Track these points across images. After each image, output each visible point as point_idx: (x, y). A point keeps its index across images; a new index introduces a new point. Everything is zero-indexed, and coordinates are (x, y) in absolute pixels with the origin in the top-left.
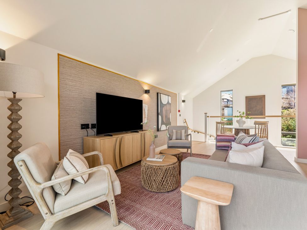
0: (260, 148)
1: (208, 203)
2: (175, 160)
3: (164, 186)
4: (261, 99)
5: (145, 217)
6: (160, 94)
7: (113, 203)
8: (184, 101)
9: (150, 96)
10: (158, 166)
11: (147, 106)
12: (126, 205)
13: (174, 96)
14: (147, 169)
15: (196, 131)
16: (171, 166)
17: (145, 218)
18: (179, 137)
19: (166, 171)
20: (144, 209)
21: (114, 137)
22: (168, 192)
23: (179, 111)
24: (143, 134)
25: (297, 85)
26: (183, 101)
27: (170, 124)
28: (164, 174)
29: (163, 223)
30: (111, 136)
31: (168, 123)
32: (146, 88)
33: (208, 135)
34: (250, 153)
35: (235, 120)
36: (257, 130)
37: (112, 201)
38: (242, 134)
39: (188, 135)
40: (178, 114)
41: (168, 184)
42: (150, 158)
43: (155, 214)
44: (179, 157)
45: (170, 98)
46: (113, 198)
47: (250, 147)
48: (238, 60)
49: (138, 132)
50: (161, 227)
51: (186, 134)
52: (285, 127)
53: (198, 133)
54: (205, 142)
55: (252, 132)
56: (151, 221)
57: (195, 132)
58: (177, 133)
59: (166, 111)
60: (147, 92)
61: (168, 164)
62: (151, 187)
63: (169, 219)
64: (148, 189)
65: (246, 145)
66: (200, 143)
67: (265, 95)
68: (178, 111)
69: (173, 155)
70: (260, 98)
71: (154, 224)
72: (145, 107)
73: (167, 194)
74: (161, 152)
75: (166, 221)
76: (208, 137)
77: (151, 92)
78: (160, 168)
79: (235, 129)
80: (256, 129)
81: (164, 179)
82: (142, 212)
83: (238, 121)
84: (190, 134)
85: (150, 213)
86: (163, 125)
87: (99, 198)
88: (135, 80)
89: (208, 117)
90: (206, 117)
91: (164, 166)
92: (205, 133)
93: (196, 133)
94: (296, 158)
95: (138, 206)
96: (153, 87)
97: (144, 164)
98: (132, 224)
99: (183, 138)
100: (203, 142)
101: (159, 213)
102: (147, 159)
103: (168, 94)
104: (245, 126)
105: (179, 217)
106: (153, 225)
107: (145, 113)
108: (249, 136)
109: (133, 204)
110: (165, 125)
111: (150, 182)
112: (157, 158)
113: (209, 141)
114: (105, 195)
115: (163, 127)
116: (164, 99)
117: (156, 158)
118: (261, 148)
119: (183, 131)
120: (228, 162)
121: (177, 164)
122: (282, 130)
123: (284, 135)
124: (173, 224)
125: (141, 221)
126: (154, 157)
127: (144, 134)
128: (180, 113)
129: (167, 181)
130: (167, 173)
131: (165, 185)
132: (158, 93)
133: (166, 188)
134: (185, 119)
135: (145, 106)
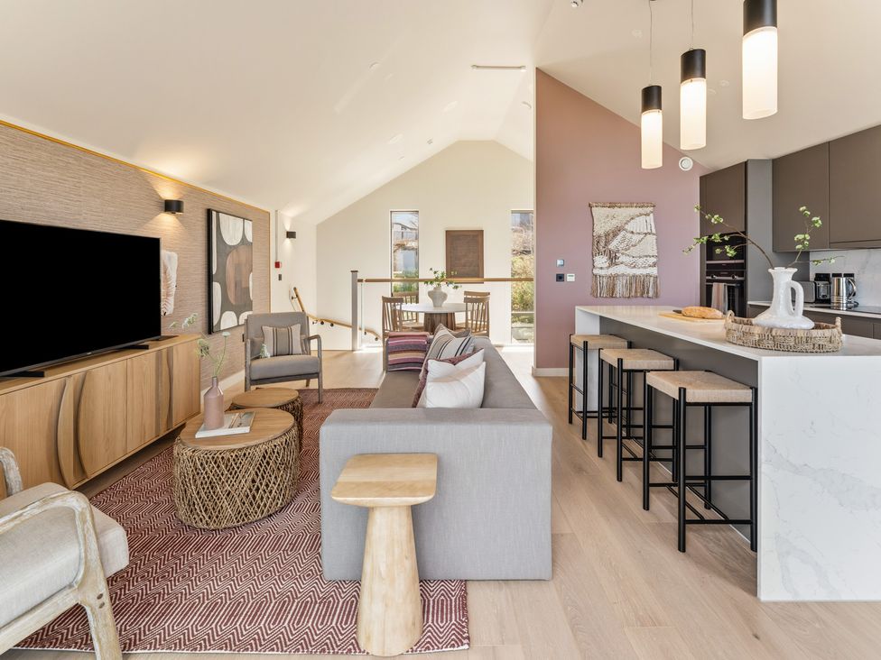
0: (478, 366)
1: (391, 507)
2: (287, 420)
3: (259, 501)
4: (475, 238)
5: (213, 609)
6: (218, 212)
7: (102, 606)
8: (291, 235)
9: (180, 221)
10: (240, 450)
11: (175, 255)
12: (133, 599)
13: (261, 220)
14: (202, 464)
15: (326, 321)
16: (278, 440)
17: (212, 611)
18: (283, 347)
19: (264, 457)
20: (202, 588)
21: (50, 378)
22: (271, 515)
23: (277, 265)
24: (164, 352)
25: (535, 212)
26: (288, 233)
27: (248, 305)
28: (258, 468)
29: (271, 602)
30: (40, 375)
31: (241, 303)
32: (169, 194)
33: (360, 329)
34: (463, 381)
35: (424, 290)
36: (469, 313)
37: (100, 597)
38: (443, 331)
39: (310, 339)
40: (274, 272)
41: (271, 492)
42: (205, 429)
43: (243, 588)
44: (294, 409)
45: (249, 225)
46: (103, 588)
47: (460, 365)
48: (430, 142)
49: (146, 347)
50: (268, 613)
51: (304, 336)
52: (517, 296)
53: (332, 325)
54: (353, 351)
55: (460, 319)
56: (234, 611)
57: (322, 323)
58: (276, 334)
59: (238, 267)
60: (171, 207)
61: (271, 437)
62: (217, 517)
63: (286, 585)
64: (205, 526)
65: (454, 362)
66: (338, 356)
67: (482, 231)
68: (273, 265)
69: (277, 407)
70: (474, 236)
71: (246, 614)
72: (170, 261)
73: (268, 524)
74: (237, 402)
75: (278, 593)
76: (360, 334)
77: (185, 206)
78: (244, 453)
79: (426, 314)
80: (467, 311)
81: (258, 483)
82: (199, 598)
83: (431, 294)
84: (317, 337)
85: (225, 593)
86: (227, 312)
87: (46, 605)
88: (127, 164)
89: (361, 281)
90: (356, 281)
91: (257, 446)
92: (354, 326)
93: (327, 325)
94: (535, 367)
95: (180, 587)
96: (192, 190)
97: (190, 454)
98: (175, 644)
99: (297, 347)
100: (345, 352)
101: (255, 580)
102: (199, 435)
103: (242, 213)
104: (445, 307)
105: (311, 570)
106: (242, 618)
107: (167, 280)
108: (457, 336)
109: (160, 586)
110: (233, 313)
111: (210, 504)
112: (231, 427)
113: (364, 346)
114: (70, 586)
115: (228, 320)
116: (232, 231)
117: (227, 425)
118: (480, 368)
119: (296, 329)
120: (424, 407)
121: (294, 432)
122: (513, 309)
123: (515, 317)
124: (300, 593)
125: (203, 623)
126: (220, 425)
127: (169, 351)
128: (279, 271)
129: (267, 486)
130: (268, 463)
131: (262, 498)
132: (209, 212)
133: (265, 505)
134: (295, 289)
135: (170, 258)
